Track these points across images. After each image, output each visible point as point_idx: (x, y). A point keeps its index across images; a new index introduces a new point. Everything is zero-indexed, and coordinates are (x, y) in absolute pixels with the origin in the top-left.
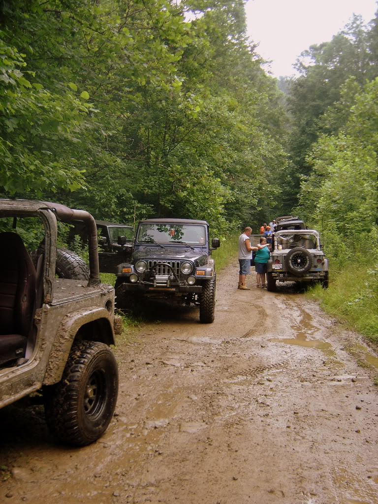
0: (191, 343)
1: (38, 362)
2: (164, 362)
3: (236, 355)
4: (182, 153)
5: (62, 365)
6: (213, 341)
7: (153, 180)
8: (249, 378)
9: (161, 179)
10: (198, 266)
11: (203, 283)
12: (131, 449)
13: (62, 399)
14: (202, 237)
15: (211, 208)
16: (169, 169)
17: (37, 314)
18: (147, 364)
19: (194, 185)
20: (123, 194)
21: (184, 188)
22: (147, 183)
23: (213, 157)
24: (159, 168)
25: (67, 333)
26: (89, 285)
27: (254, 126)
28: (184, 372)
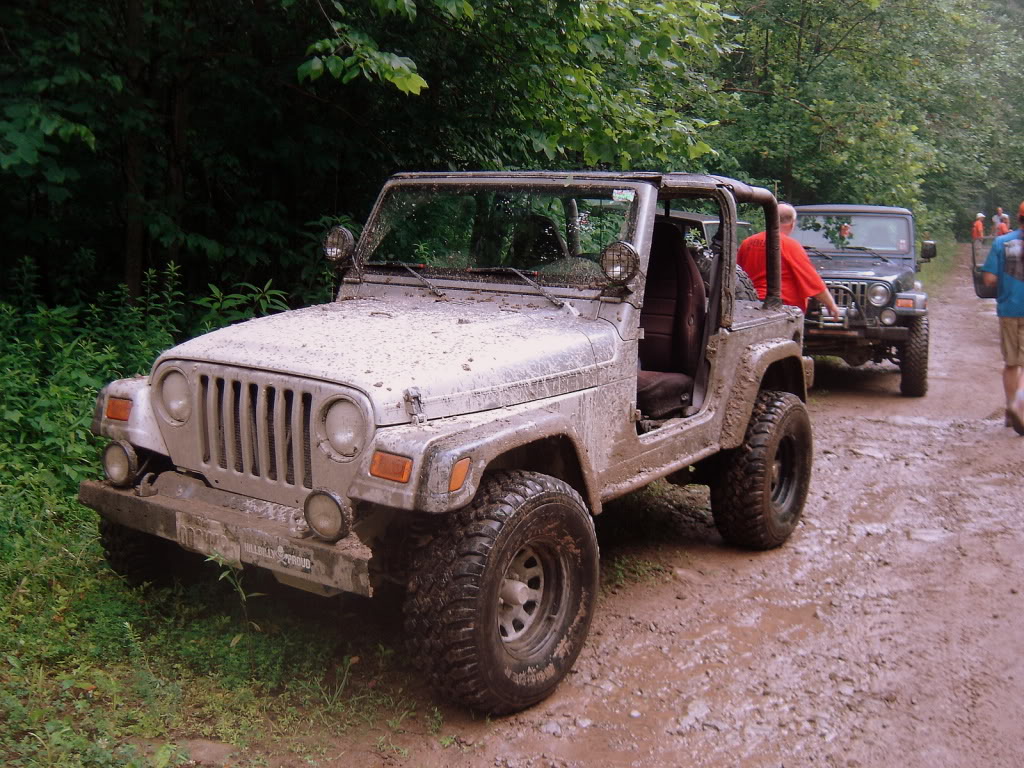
0: (894, 425)
1: (713, 413)
2: (855, 450)
3: (981, 444)
4: (829, 73)
5: (746, 420)
6: (932, 423)
7: (778, 132)
8: (1009, 476)
9: (794, 128)
10: (900, 291)
11: (910, 321)
12: (839, 557)
13: (740, 473)
14: (903, 239)
15: (899, 186)
16: (812, 107)
17: (710, 343)
18: (826, 452)
19: (862, 138)
20: (719, 161)
21: (842, 146)
22: (765, 136)
23: (901, 82)
24: (791, 107)
25: (752, 373)
26: (765, 307)
27: (980, 9)
28: (893, 466)
